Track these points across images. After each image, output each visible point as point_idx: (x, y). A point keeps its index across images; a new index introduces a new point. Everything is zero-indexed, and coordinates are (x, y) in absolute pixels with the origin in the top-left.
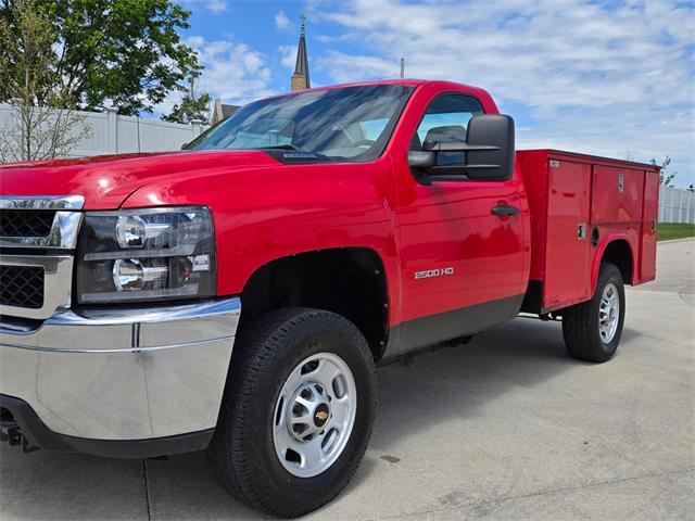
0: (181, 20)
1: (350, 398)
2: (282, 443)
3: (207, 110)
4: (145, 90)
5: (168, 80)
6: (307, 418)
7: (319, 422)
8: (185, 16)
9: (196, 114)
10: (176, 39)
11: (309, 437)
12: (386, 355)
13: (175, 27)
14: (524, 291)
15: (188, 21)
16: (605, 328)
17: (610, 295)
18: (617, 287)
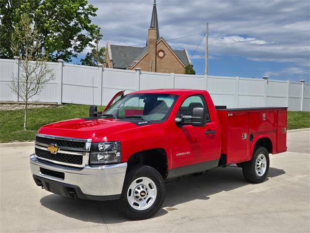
0: (92, 12)
4: (73, 47)
5: (85, 41)
7: (142, 196)
8: (95, 10)
10: (90, 22)
11: (140, 200)
12: (167, 178)
13: (89, 16)
14: (219, 158)
15: (96, 13)
16: (260, 171)
17: (262, 158)
18: (265, 155)
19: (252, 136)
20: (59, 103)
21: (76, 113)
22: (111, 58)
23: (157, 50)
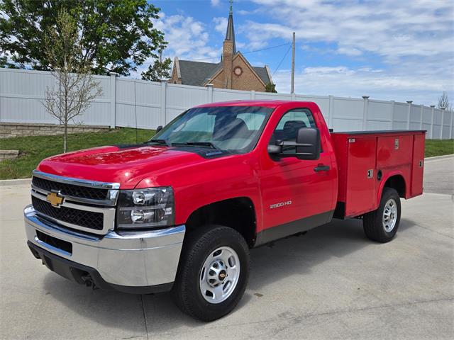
0: (154, 14)
1: (237, 267)
2: (204, 288)
3: (169, 69)
5: (146, 51)
6: (216, 277)
7: (221, 279)
8: (156, 11)
9: (163, 71)
10: (151, 26)
11: (217, 285)
12: (255, 246)
13: (150, 18)
14: (334, 208)
15: (158, 15)
16: (387, 224)
17: (391, 205)
18: (395, 201)
19: (380, 173)
20: (113, 127)
21: (133, 139)
22: (179, 76)
23: (234, 67)
